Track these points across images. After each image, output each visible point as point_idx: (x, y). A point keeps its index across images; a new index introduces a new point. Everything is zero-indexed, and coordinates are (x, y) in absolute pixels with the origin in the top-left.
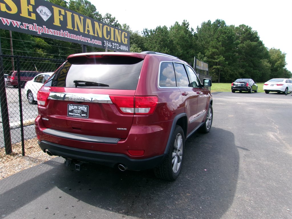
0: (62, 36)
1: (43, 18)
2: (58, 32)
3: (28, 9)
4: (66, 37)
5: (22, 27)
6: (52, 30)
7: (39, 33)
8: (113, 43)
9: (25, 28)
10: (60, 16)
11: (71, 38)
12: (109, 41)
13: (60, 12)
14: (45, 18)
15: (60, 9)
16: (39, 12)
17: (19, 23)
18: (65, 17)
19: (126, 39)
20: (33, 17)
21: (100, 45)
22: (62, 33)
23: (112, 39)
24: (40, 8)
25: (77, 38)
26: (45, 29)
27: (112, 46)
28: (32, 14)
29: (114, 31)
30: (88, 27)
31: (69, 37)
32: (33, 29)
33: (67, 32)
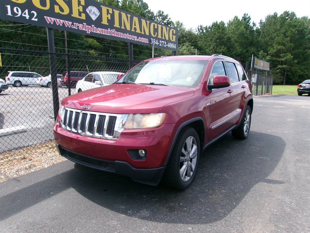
0: (109, 34)
1: (92, 17)
2: (106, 30)
3: (79, 10)
4: (113, 35)
5: (73, 27)
6: (99, 29)
7: (88, 32)
8: (160, 41)
9: (76, 27)
10: (108, 15)
11: (118, 36)
12: (156, 38)
13: (108, 11)
14: (94, 18)
15: (108, 8)
16: (88, 12)
17: (70, 23)
18: (113, 15)
19: (174, 37)
20: (83, 17)
21: (147, 42)
22: (109, 31)
23: (160, 37)
25: (123, 36)
26: (94, 28)
27: (159, 43)
28: (82, 14)
29: (162, 28)
30: (135, 25)
31: (115, 36)
32: (82, 29)
33: (114, 31)
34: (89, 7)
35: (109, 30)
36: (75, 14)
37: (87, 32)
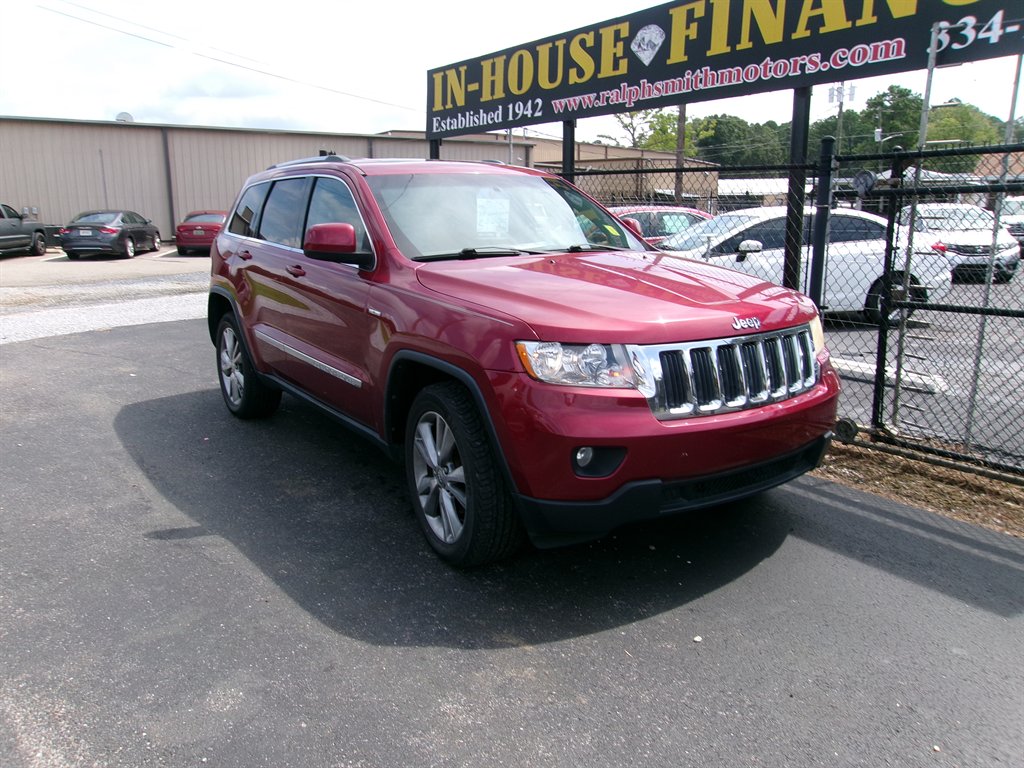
0: (688, 88)
1: (642, 60)
2: (676, 81)
3: (615, 54)
4: (701, 86)
5: (598, 103)
6: (659, 84)
7: (630, 103)
10: (688, 27)
11: (717, 85)
13: (690, 14)
14: (646, 57)
15: (692, 6)
16: (635, 49)
17: (593, 96)
21: (892, 58)
22: (688, 80)
24: (640, 35)
25: (743, 74)
26: (644, 87)
28: (621, 62)
32: (617, 100)
33: (706, 71)
34: (639, 34)
35: (688, 75)
36: (607, 71)
37: (627, 106)
